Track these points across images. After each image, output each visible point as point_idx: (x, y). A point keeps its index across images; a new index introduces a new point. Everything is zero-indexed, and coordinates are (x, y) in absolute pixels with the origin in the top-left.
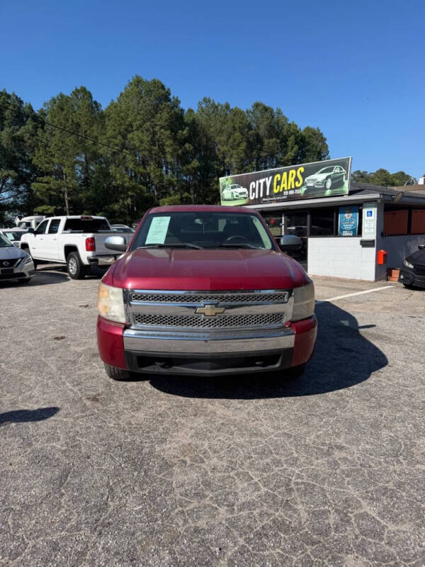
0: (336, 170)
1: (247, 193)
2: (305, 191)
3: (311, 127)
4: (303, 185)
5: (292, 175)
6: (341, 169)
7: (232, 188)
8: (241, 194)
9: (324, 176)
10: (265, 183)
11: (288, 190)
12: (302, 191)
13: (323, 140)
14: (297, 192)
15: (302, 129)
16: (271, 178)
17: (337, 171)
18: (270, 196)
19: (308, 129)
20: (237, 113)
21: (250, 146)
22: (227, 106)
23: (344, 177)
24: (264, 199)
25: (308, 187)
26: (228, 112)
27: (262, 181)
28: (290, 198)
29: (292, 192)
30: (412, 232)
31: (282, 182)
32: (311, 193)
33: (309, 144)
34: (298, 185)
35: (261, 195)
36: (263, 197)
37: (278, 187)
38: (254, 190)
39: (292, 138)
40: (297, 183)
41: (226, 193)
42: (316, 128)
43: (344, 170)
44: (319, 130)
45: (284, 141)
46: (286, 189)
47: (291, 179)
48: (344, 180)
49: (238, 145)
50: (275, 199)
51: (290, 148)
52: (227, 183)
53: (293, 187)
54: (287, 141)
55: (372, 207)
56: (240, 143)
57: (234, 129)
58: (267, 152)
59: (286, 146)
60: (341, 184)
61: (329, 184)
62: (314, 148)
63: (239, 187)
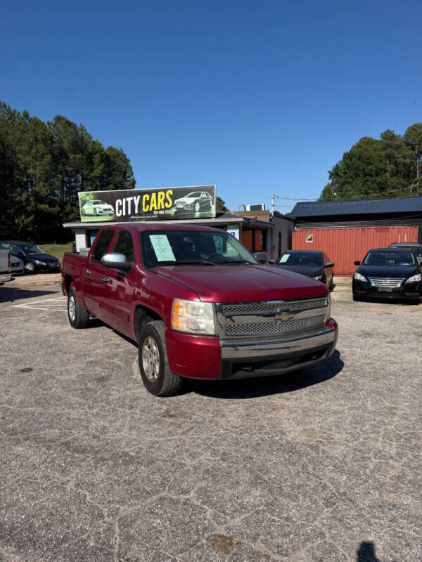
0: (203, 195)
1: (113, 210)
2: (176, 212)
3: (114, 147)
4: (173, 206)
5: (161, 196)
6: (207, 195)
7: (94, 204)
8: (105, 210)
9: (192, 200)
10: (132, 202)
11: (158, 210)
12: (173, 211)
13: (127, 161)
14: (167, 212)
15: (106, 148)
16: (139, 197)
17: (205, 196)
18: (139, 214)
19: (111, 149)
20: (37, 123)
21: (55, 160)
22: (26, 115)
23: (211, 202)
24: (132, 217)
25: (177, 208)
26: (27, 121)
27: (129, 199)
28: (161, 218)
29: (162, 212)
30: (256, 249)
31: (152, 202)
32: (180, 214)
33: (115, 164)
34: (167, 206)
35: (129, 213)
36: (131, 215)
37: (148, 206)
38: (121, 208)
39: (98, 155)
40: (166, 204)
41: (88, 208)
42: (119, 149)
43: (210, 196)
44: (122, 152)
45: (90, 157)
46: (155, 209)
47: (161, 201)
48: (211, 205)
49: (42, 157)
50: (144, 217)
51: (96, 165)
52: (88, 198)
53: (163, 207)
54: (93, 158)
55: (235, 228)
56: (44, 154)
57: (36, 140)
58: (73, 167)
59: (92, 163)
60: (209, 208)
61: (198, 207)
62: (120, 168)
63: (102, 203)
